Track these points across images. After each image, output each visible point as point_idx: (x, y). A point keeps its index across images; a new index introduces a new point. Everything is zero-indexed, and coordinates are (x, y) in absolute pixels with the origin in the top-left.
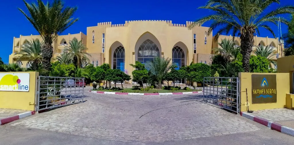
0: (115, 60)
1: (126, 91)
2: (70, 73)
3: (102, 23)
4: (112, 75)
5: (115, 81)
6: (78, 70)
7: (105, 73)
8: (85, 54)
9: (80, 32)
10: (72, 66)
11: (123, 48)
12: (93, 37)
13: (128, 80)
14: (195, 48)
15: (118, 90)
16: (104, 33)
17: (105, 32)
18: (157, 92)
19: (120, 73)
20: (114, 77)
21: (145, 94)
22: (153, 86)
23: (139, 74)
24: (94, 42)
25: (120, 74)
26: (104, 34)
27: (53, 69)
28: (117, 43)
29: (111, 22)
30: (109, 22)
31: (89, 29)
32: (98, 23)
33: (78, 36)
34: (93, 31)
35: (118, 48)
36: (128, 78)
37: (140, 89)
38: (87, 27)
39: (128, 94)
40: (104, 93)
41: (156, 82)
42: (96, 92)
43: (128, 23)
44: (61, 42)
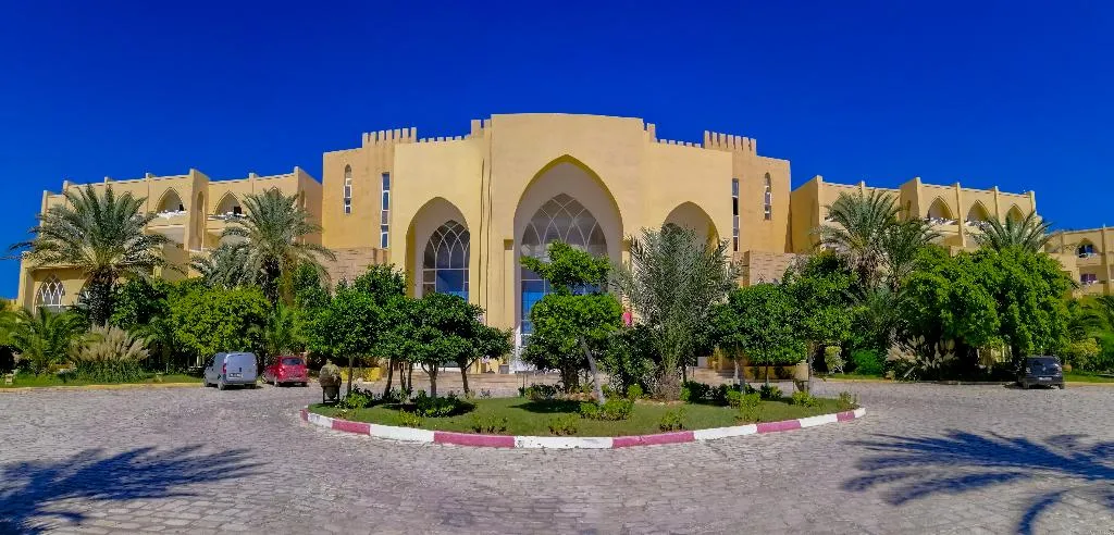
0: (428, 276)
1: (499, 423)
2: (240, 323)
3: (381, 133)
4: (418, 324)
5: (433, 360)
6: (278, 315)
7: (376, 315)
8: (313, 252)
9: (296, 170)
10: (254, 298)
12: (348, 189)
14: (736, 232)
15: (451, 414)
16: (386, 171)
17: (392, 164)
18: (681, 427)
20: (427, 339)
21: (616, 445)
22: (635, 388)
23: (577, 315)
24: (348, 210)
26: (386, 176)
27: (167, 309)
28: (438, 204)
29: (414, 130)
30: (405, 130)
31: (332, 160)
32: (365, 135)
33: (288, 184)
34: (348, 166)
35: (443, 229)
36: (496, 345)
37: (571, 406)
38: (325, 155)
39: (513, 446)
40: (369, 434)
41: (649, 364)
42: (330, 425)
43: (482, 126)
44: (221, 209)
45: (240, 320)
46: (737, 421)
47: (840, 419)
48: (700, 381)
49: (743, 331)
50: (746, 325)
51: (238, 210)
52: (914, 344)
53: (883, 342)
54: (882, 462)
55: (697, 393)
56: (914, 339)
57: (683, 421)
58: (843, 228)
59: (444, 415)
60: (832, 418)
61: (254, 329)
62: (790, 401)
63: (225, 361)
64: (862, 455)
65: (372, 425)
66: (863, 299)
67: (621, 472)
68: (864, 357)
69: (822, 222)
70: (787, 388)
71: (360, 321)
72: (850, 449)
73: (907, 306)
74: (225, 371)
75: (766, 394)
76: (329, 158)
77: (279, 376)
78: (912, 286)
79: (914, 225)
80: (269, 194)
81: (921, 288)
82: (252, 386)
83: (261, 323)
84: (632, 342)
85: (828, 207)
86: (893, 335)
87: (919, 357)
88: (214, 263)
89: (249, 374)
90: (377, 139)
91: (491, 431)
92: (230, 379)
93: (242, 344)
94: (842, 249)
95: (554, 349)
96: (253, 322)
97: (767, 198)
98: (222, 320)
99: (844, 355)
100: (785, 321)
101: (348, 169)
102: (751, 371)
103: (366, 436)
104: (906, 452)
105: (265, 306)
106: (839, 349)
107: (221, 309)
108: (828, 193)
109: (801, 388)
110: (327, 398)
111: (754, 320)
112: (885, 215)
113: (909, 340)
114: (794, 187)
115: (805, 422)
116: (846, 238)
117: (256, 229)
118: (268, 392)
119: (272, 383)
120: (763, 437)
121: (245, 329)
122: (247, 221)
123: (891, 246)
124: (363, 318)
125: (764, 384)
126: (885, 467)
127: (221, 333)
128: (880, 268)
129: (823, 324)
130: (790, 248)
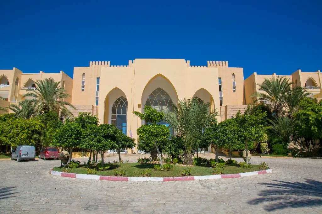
0: (113, 117)
1: (123, 173)
2: (29, 133)
3: (97, 62)
4: (96, 136)
8: (65, 105)
9: (61, 72)
10: (37, 123)
11: (125, 100)
12: (83, 82)
13: (130, 146)
14: (221, 98)
15: (108, 169)
16: (99, 76)
17: (101, 75)
18: (190, 175)
19: (112, 133)
20: (99, 141)
21: (164, 180)
22: (176, 160)
23: (152, 133)
24: (83, 90)
25: (111, 135)
26: (98, 78)
28: (116, 90)
29: (109, 62)
30: (106, 62)
31: (77, 71)
32: (91, 62)
33: (57, 77)
35: (119, 99)
37: (152, 166)
38: (75, 68)
39: (128, 181)
40: (75, 177)
41: (181, 151)
42: (60, 175)
43: (133, 63)
44: (26, 85)
45: (30, 132)
46: (213, 173)
47: (259, 173)
48: (203, 157)
49: (216, 138)
50: (217, 136)
51: (34, 86)
52: (300, 141)
53: (287, 141)
54: (271, 192)
55: (200, 162)
56: (300, 139)
57: (190, 173)
58: (267, 93)
59: (106, 170)
60: (256, 173)
61: (36, 136)
62: (239, 166)
63: (21, 150)
64: (263, 189)
65: (77, 174)
66: (277, 123)
67: (162, 190)
68: (277, 147)
69: (258, 91)
70: (239, 160)
71: (74, 134)
72: (258, 186)
73: (297, 125)
74: (20, 154)
75: (230, 163)
76: (76, 69)
77: (46, 156)
78: (298, 116)
79: (298, 89)
80: (47, 80)
81: (302, 117)
82: (32, 160)
83: (39, 133)
84: (175, 143)
85: (259, 85)
86: (291, 138)
87: (302, 147)
88: (21, 108)
89: (32, 154)
90: (95, 64)
91: (121, 175)
92: (22, 157)
93: (30, 142)
94: (267, 102)
95: (147, 145)
96: (36, 133)
97: (234, 83)
98: (21, 132)
99: (269, 146)
100: (235, 133)
101: (84, 74)
102: (228, 153)
103: (74, 178)
104: (284, 188)
105: (42, 127)
106: (267, 144)
107: (21, 127)
108: (259, 79)
109: (245, 160)
110: (63, 164)
111: (221, 134)
112: (285, 87)
113: (297, 140)
114: (245, 79)
115: (243, 175)
116: (268, 97)
117: (40, 94)
118: (40, 162)
119: (43, 159)
120: (223, 180)
121: (32, 136)
122: (37, 91)
123: (289, 100)
124: (75, 133)
125: (229, 159)
126: (272, 195)
127: (21, 137)
128: (284, 109)
129: (251, 135)
130: (245, 103)
